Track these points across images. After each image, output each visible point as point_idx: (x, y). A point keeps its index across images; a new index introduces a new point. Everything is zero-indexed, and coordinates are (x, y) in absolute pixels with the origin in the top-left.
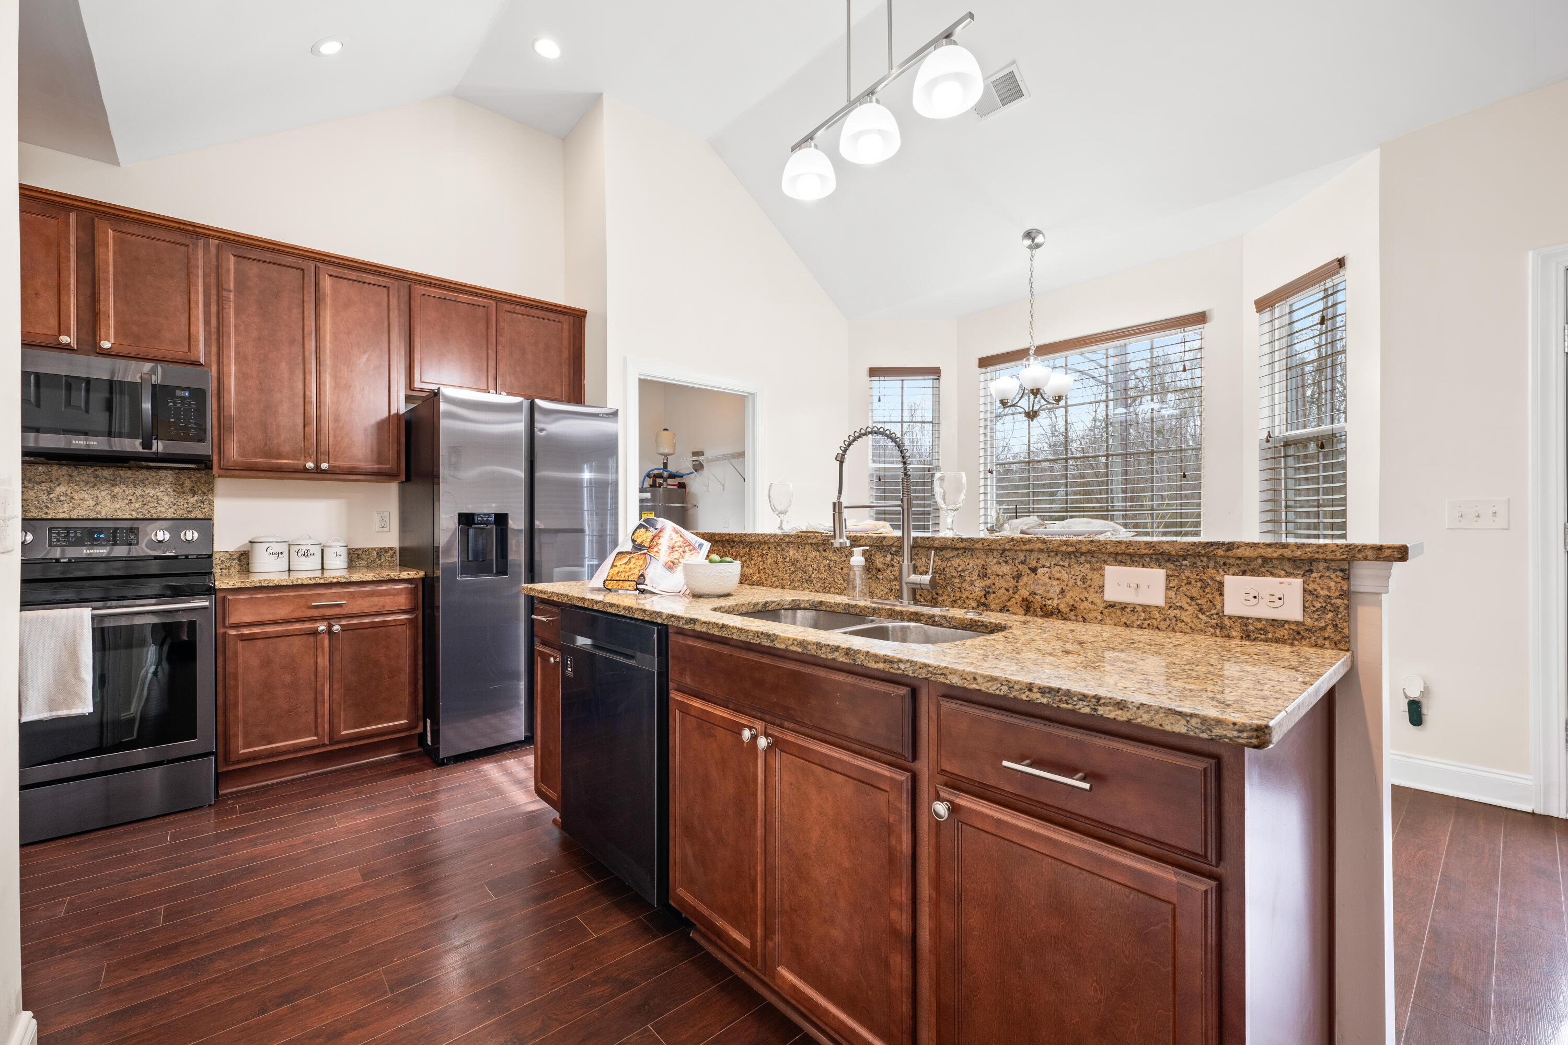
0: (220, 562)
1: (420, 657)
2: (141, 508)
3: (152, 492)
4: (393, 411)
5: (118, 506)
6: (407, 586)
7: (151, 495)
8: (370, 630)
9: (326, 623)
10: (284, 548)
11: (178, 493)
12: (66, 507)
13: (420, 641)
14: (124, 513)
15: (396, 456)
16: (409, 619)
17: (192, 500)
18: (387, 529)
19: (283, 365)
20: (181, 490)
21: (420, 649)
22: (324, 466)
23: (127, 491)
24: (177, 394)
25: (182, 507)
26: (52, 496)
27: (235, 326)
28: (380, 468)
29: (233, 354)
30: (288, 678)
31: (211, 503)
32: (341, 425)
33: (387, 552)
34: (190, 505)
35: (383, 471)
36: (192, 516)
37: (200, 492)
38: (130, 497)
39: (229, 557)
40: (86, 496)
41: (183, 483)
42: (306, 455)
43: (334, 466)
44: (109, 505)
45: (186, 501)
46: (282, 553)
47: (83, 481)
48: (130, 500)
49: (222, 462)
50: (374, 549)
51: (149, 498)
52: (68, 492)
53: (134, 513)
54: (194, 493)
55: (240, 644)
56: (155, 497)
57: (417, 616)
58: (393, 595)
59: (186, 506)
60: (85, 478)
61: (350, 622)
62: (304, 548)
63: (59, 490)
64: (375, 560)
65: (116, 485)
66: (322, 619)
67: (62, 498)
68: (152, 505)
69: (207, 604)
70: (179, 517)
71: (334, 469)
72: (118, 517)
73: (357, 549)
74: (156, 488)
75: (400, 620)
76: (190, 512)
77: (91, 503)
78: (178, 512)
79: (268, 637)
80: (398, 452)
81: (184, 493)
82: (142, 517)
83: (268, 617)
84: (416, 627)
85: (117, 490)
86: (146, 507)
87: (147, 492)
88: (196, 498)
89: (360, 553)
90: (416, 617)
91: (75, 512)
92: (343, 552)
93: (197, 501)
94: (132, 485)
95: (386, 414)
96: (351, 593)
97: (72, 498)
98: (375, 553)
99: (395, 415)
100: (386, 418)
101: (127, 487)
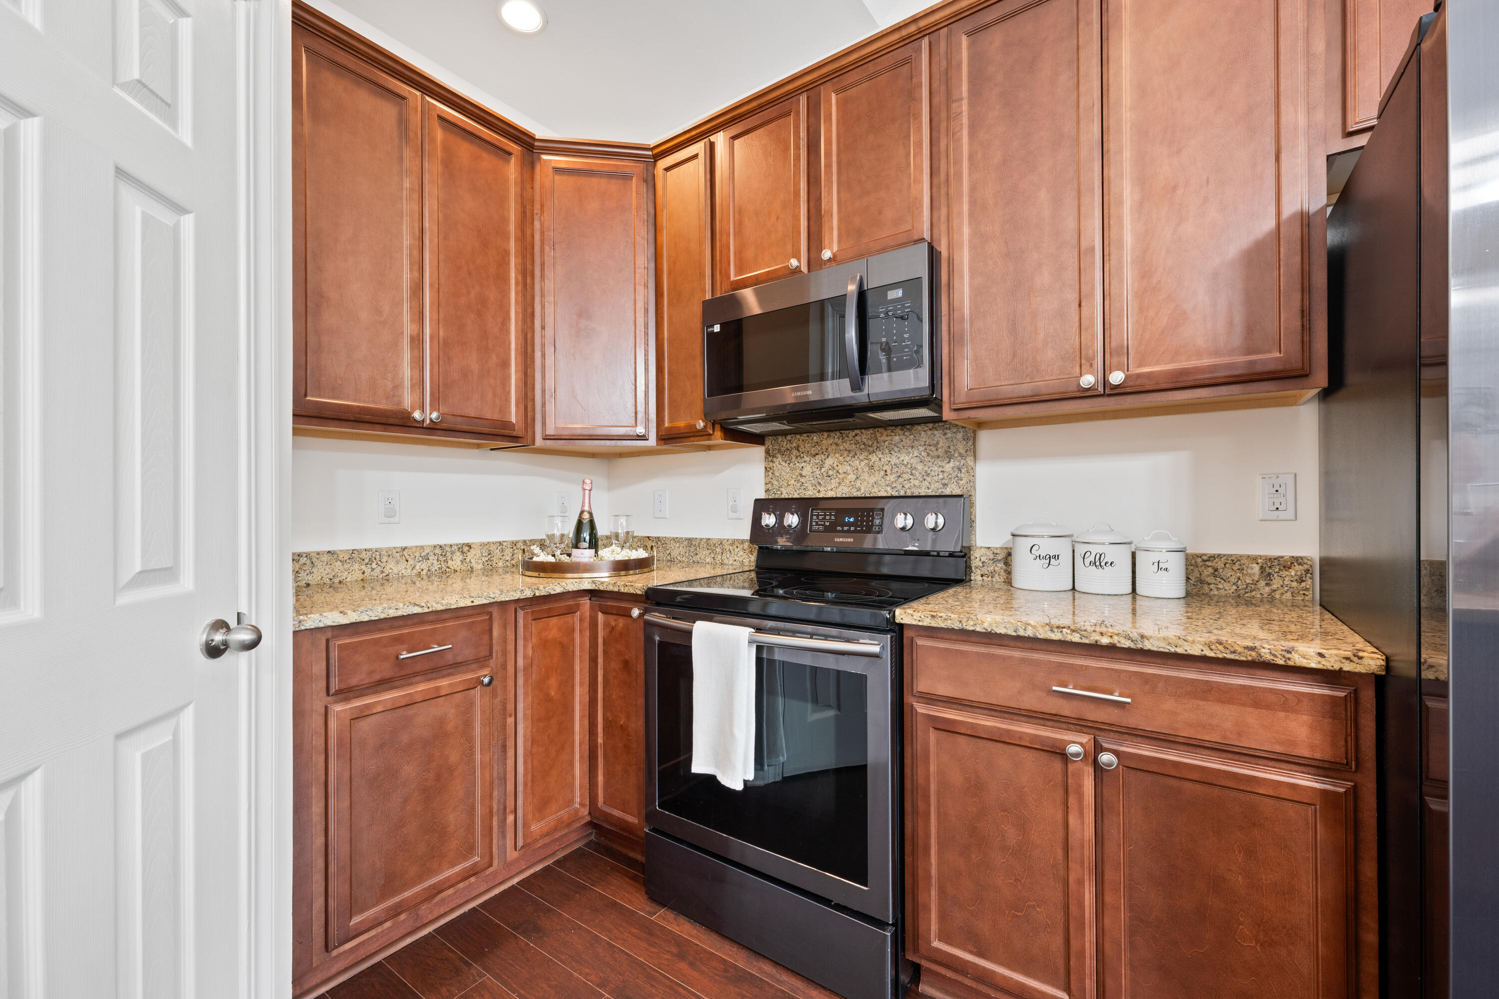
0: (981, 565)
1: (1370, 922)
2: (896, 481)
3: (906, 459)
4: (1290, 208)
5: (875, 480)
6: (1326, 692)
7: (905, 462)
8: (1198, 787)
9: (1085, 739)
10: (1063, 548)
11: (932, 457)
12: (834, 483)
13: (1369, 870)
14: (880, 489)
15: (1298, 323)
16: (1324, 792)
17: (948, 467)
18: (1290, 514)
19: (1043, 195)
20: (936, 453)
21: (1370, 897)
22: (1117, 377)
23: (882, 460)
24: (889, 298)
25: (936, 478)
26: (823, 470)
27: (971, 158)
28: (1252, 363)
29: (966, 208)
30: (1012, 835)
31: (971, 472)
32: (1155, 280)
33: (1287, 567)
34: (946, 475)
35: (1259, 368)
36: (947, 491)
37: (956, 455)
38: (885, 468)
39: (992, 557)
40: (849, 468)
41: (938, 443)
42: (1083, 360)
43: (1139, 376)
44: (867, 479)
45: (941, 469)
46: (1056, 557)
47: (846, 450)
48: (886, 471)
49: (952, 398)
50: (1254, 559)
51: (903, 467)
52: (835, 465)
53: (889, 488)
54: (949, 457)
55: (933, 735)
56: (909, 466)
57: (1355, 787)
58: (1268, 707)
59: (941, 476)
60: (847, 445)
61: (1146, 751)
62: (1095, 550)
63: (829, 462)
64: (1255, 583)
65: (874, 452)
66: (1079, 724)
67: (831, 473)
68: (906, 476)
69: (876, 649)
70: (934, 494)
71: (1139, 382)
72: (874, 495)
73: (1212, 558)
74: (909, 453)
75: (1293, 786)
76: (945, 485)
77: (852, 477)
78: (932, 487)
79: (975, 735)
80: (1305, 314)
81: (938, 457)
82: (897, 494)
83: (975, 694)
84: (1355, 826)
85: (874, 458)
86: (901, 480)
87: (901, 459)
88: (951, 464)
89: (1220, 565)
90: (1355, 792)
91: (840, 489)
92: (1176, 565)
93: (953, 468)
94: (887, 451)
95: (1269, 224)
96: (1146, 679)
97: (838, 472)
98: (1256, 569)
99: (1293, 217)
100: (1269, 234)
101: (883, 453)
